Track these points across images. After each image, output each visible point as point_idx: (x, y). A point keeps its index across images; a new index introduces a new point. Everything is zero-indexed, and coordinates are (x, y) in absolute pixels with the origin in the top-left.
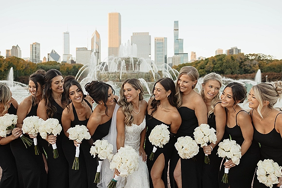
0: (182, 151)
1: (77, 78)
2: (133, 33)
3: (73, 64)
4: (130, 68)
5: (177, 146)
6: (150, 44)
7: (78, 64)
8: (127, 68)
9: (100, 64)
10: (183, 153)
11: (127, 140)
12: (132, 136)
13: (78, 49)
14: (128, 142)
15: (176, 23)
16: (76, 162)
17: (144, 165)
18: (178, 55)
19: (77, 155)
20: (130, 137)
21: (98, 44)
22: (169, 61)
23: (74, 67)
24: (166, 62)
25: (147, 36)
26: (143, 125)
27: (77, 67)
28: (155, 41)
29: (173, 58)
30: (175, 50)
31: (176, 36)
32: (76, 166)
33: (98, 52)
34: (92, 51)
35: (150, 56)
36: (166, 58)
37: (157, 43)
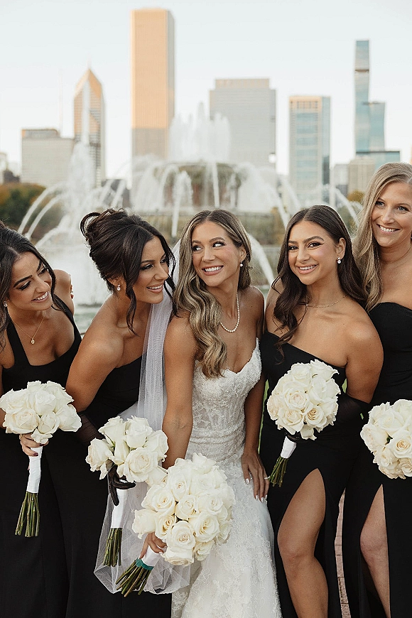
0: (387, 452)
1: (25, 231)
2: (217, 81)
3: (12, 186)
4: (206, 198)
5: (371, 435)
6: (273, 119)
7: (28, 186)
8: (197, 200)
9: (103, 184)
10: (390, 459)
11: (201, 425)
12: (217, 412)
13: (29, 134)
14: (204, 432)
15: (363, 47)
16: (29, 507)
17: (258, 510)
18: (366, 157)
19: (33, 486)
20: (211, 415)
21: (98, 117)
22: (339, 178)
23: (15, 195)
24: (326, 180)
25: (261, 92)
26: (253, 368)
27: (25, 195)
28: (291, 110)
29: (351, 168)
30: (359, 141)
31: (362, 92)
32: (27, 524)
33: (97, 146)
34: (76, 140)
35: (272, 159)
36: (326, 167)
37: (299, 116)
